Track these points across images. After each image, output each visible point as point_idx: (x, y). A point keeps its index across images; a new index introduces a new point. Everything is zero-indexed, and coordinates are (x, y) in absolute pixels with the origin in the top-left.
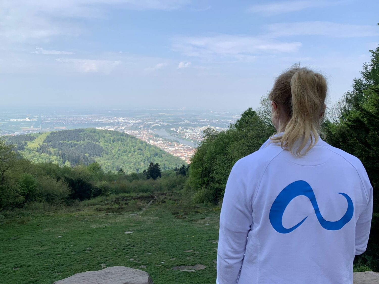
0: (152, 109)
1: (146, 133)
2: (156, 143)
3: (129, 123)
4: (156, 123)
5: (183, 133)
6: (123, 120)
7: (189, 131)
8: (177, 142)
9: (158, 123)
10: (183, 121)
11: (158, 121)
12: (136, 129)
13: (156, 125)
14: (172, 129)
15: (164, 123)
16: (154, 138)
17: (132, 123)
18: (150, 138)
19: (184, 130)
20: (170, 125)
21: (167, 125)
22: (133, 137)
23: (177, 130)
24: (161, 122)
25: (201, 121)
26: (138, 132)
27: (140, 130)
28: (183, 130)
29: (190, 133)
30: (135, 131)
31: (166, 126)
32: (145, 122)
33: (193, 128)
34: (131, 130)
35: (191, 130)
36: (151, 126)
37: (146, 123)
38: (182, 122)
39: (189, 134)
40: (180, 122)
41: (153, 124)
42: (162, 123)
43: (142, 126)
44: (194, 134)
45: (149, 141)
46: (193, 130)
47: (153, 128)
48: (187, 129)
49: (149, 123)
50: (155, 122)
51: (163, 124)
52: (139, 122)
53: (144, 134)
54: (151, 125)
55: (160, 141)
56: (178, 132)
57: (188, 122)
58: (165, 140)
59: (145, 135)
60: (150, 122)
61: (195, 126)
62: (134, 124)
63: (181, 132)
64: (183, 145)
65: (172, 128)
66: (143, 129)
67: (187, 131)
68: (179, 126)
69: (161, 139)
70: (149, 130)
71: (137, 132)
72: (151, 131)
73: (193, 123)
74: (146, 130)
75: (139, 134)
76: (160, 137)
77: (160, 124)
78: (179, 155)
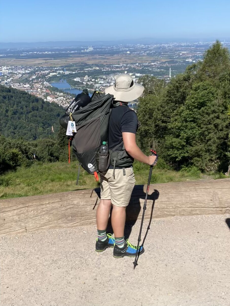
0: (46, 52)
1: (41, 86)
2: (55, 100)
3: (16, 74)
4: (53, 72)
5: (92, 84)
6: (7, 69)
7: (100, 81)
9: (56, 72)
10: (90, 67)
11: (56, 68)
12: (26, 82)
13: (54, 75)
14: (75, 80)
15: (64, 71)
16: (52, 93)
17: (19, 73)
18: (47, 93)
19: (93, 80)
20: (72, 74)
21: (68, 73)
22: (24, 93)
23: (83, 80)
24: (60, 70)
25: (115, 66)
26: (30, 85)
27: (32, 82)
28: (91, 80)
29: (100, 83)
30: (25, 85)
31: (67, 75)
32: (37, 71)
33: (104, 77)
34: (20, 83)
35: (103, 79)
36: (46, 77)
37: (39, 73)
38: (89, 69)
39: (100, 85)
40: (86, 69)
41: (49, 74)
42: (61, 72)
43: (34, 77)
44: (106, 85)
45: (46, 97)
46: (104, 79)
47: (50, 80)
49: (43, 72)
50: (51, 70)
51: (63, 73)
52: (29, 72)
54: (47, 75)
55: (60, 96)
56: (84, 83)
57: (98, 68)
58: (68, 95)
59: (39, 90)
60: (45, 71)
62: (22, 75)
63: (88, 83)
65: (75, 78)
66: (36, 81)
67: (97, 81)
68: (84, 74)
69: (62, 94)
70: (45, 83)
71: (27, 86)
72: (47, 83)
73: (103, 69)
74: (40, 82)
75: (31, 89)
76: (61, 91)
77: (59, 73)
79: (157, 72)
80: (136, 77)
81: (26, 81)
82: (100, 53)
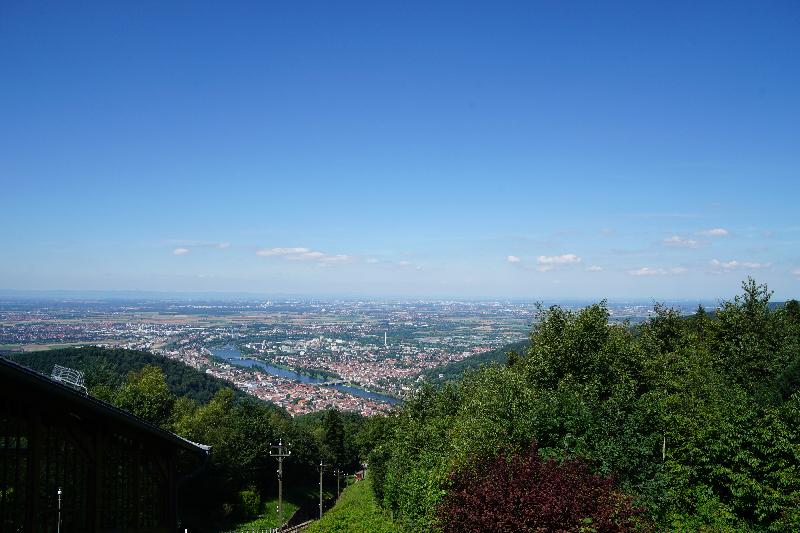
1: (196, 354)
2: (218, 376)
5: (272, 353)
7: (284, 348)
8: (262, 371)
10: (270, 329)
12: (173, 348)
13: (215, 339)
14: (248, 346)
16: (213, 365)
18: (205, 365)
19: (274, 347)
20: (243, 338)
21: (237, 337)
23: (259, 347)
26: (180, 352)
27: (183, 348)
28: (271, 348)
30: (173, 351)
31: (236, 339)
33: (291, 343)
34: (165, 349)
37: (193, 335)
38: (267, 331)
40: (263, 332)
41: (208, 336)
42: (226, 334)
43: (186, 341)
45: (204, 370)
46: (290, 346)
47: (209, 345)
48: (278, 345)
51: (228, 336)
52: (179, 333)
53: (191, 357)
54: (205, 339)
55: (226, 370)
56: (260, 351)
57: (280, 331)
58: (238, 367)
59: (193, 359)
61: (295, 338)
62: (168, 338)
63: (267, 351)
64: (276, 378)
65: (248, 343)
66: (188, 347)
67: (279, 348)
68: (261, 339)
69: (227, 366)
70: (202, 349)
71: (176, 352)
72: (206, 349)
73: (288, 332)
74: (195, 348)
75: (182, 357)
76: (227, 363)
77: (224, 336)
78: (268, 397)
79: (366, 339)
80: (338, 345)
81: (174, 346)
82: (283, 310)
